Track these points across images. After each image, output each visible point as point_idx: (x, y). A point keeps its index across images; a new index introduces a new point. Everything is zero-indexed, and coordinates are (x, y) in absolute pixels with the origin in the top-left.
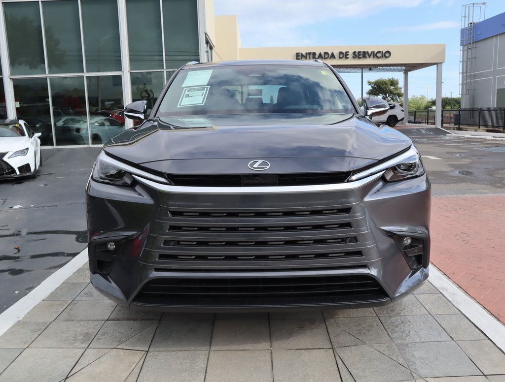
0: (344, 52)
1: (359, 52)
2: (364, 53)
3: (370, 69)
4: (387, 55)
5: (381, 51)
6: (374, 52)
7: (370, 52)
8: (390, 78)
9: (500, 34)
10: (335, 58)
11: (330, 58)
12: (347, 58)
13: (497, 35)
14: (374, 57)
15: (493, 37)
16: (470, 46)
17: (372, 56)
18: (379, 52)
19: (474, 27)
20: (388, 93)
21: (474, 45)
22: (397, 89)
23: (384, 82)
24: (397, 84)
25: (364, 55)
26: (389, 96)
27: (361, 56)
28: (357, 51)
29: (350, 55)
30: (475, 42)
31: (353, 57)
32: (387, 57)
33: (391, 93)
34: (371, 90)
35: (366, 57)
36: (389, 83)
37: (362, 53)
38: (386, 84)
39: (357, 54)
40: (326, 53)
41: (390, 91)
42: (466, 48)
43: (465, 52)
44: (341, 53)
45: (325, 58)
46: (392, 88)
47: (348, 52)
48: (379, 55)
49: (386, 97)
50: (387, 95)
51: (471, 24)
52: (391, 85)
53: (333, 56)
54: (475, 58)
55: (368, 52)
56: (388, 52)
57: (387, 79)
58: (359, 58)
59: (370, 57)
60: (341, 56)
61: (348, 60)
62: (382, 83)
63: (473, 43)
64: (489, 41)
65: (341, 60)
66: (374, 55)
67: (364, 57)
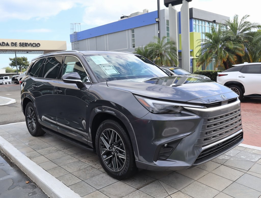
0: (14, 42)
1: (23, 43)
2: (26, 44)
3: (27, 52)
4: (38, 45)
5: (35, 43)
6: (31, 43)
7: (29, 43)
8: (23, 56)
9: (89, 38)
10: (9, 46)
11: (6, 46)
12: (16, 46)
13: (88, 39)
14: (31, 46)
15: (86, 39)
16: (76, 43)
17: (30, 45)
18: (34, 44)
19: (76, 34)
20: (22, 65)
21: (77, 42)
22: (27, 62)
23: (19, 59)
24: (27, 60)
25: (26, 45)
26: (23, 66)
27: (24, 45)
28: (22, 43)
29: (18, 45)
30: (78, 41)
31: (20, 46)
32: (38, 46)
33: (24, 64)
34: (12, 63)
35: (27, 46)
36: (22, 59)
37: (24, 44)
38: (20, 60)
39: (22, 44)
40: (3, 43)
41: (23, 63)
42: (73, 43)
43: (73, 46)
44: (12, 43)
45: (3, 46)
46: (24, 62)
47: (17, 43)
48: (34, 45)
49: (21, 67)
50: (22, 66)
51: (75, 32)
52: (23, 61)
53: (8, 44)
54: (78, 48)
55: (28, 43)
56: (39, 44)
57: (21, 57)
58: (23, 46)
59: (29, 46)
60: (13, 45)
61: (17, 47)
62: (18, 59)
63: (77, 41)
64: (84, 41)
65: (12, 47)
66: (31, 45)
67: (26, 46)
